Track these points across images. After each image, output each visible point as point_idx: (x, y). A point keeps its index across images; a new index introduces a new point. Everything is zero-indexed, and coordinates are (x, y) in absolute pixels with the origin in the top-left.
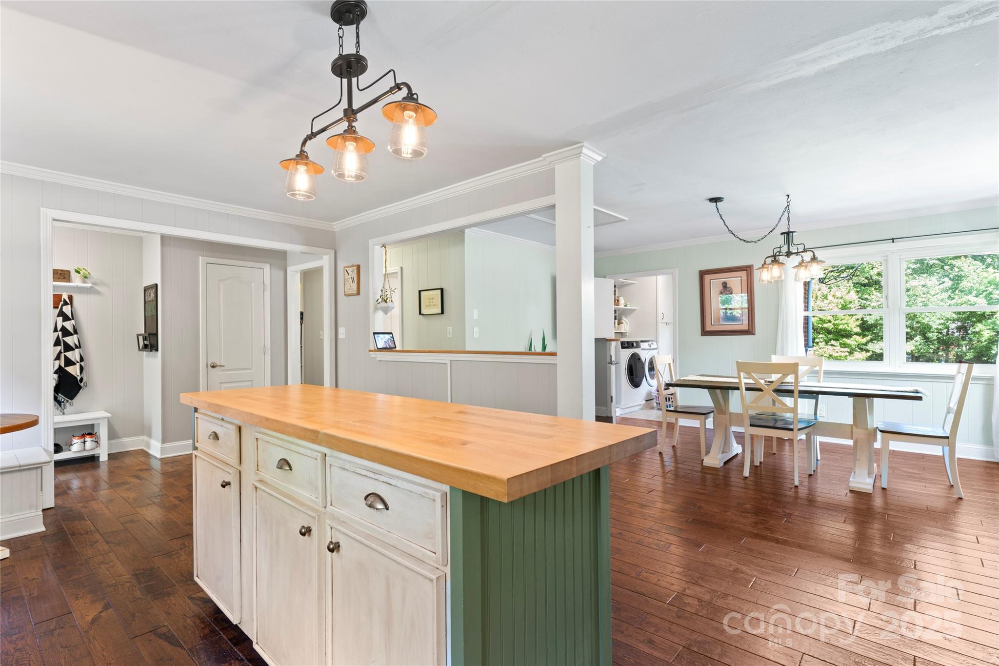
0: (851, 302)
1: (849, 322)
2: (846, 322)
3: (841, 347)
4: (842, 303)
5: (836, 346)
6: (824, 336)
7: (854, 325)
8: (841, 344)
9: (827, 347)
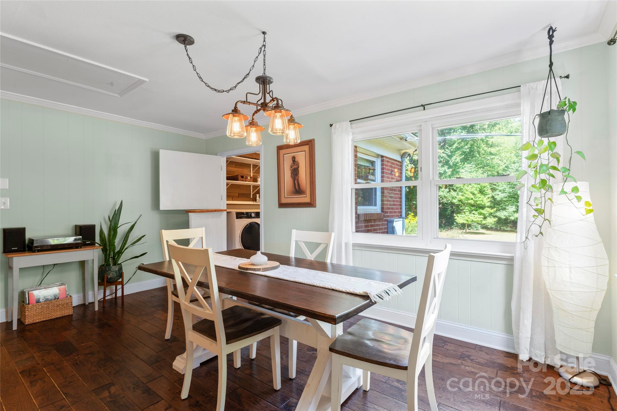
0: (485, 187)
1: (484, 199)
2: (481, 199)
3: (479, 215)
4: (480, 187)
5: (475, 214)
6: (469, 208)
7: (487, 201)
8: (478, 213)
9: (470, 215)
